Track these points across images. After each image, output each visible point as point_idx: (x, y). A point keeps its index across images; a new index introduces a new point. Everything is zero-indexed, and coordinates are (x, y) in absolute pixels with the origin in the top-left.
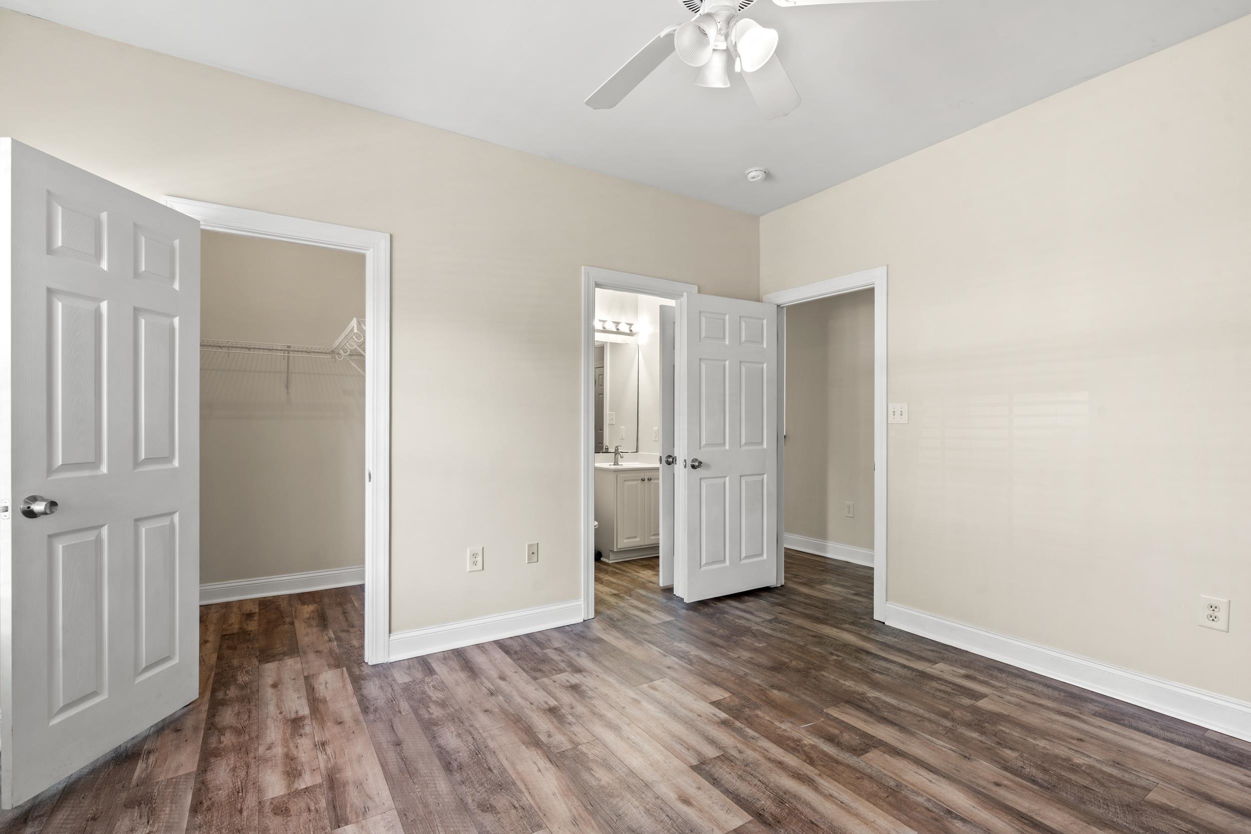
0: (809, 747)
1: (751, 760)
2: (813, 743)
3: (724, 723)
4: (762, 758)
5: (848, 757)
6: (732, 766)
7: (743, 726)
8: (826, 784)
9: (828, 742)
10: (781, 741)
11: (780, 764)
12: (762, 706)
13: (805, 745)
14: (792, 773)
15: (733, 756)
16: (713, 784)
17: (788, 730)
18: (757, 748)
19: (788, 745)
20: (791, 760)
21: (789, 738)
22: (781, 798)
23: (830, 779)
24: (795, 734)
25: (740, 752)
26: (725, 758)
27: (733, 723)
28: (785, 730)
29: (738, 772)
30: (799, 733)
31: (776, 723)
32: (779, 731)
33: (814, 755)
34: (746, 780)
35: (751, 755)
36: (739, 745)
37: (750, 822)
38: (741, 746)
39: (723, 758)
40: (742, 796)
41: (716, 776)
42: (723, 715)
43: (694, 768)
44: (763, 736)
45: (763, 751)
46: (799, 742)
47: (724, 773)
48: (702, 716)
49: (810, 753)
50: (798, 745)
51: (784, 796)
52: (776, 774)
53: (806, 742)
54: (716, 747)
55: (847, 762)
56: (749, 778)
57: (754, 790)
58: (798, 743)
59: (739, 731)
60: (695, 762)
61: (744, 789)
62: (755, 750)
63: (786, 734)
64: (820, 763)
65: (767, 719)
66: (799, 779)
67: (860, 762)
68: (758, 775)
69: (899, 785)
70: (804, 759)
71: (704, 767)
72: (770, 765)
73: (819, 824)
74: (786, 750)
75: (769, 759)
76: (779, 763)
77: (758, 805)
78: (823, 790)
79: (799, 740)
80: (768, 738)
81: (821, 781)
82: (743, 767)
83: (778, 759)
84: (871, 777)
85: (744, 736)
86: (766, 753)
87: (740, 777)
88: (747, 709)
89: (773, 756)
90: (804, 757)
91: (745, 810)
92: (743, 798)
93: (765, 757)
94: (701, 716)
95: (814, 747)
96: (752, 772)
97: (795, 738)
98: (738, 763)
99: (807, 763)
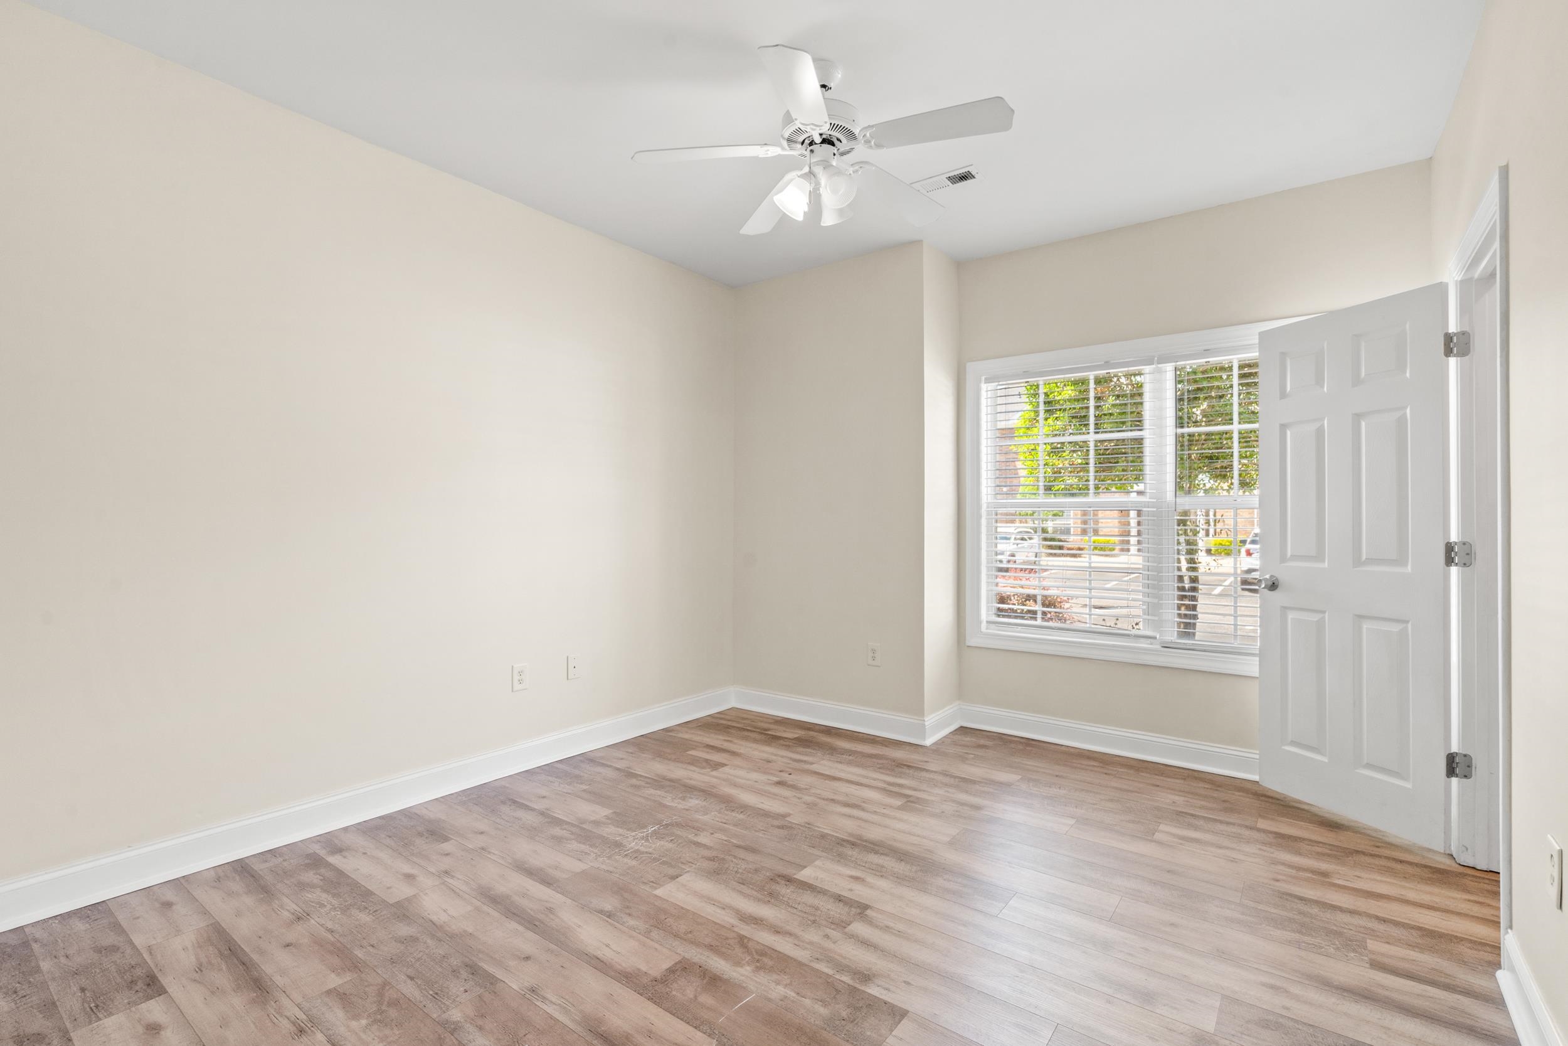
0: (744, 962)
1: (811, 930)
2: (739, 969)
3: (866, 977)
4: (800, 933)
5: (696, 956)
6: (830, 918)
7: (838, 977)
8: (726, 918)
9: (718, 974)
10: (780, 964)
11: (777, 931)
12: (822, 1028)
13: (749, 964)
14: (764, 924)
15: (833, 929)
16: (840, 896)
17: (773, 985)
18: (808, 946)
19: (771, 958)
20: (767, 938)
21: (771, 970)
22: (772, 897)
23: (722, 923)
24: (763, 978)
25: (827, 936)
26: (841, 925)
27: (853, 979)
28: (778, 983)
29: (820, 912)
30: (756, 982)
31: (793, 994)
32: (786, 979)
33: (739, 951)
34: (810, 906)
35: (813, 936)
36: (831, 946)
37: (795, 874)
38: (828, 944)
39: (843, 924)
40: (809, 892)
41: (841, 904)
42: (873, 990)
43: (866, 907)
44: (806, 965)
45: (801, 944)
46: (757, 967)
47: (837, 911)
48: (903, 984)
49: (743, 953)
50: (758, 961)
51: (769, 898)
52: (780, 919)
53: (748, 968)
54: (857, 937)
55: (698, 950)
56: (808, 909)
57: (799, 899)
58: (758, 964)
59: (842, 968)
60: (869, 912)
61: (808, 898)
62: (811, 943)
63: (775, 977)
64: (731, 942)
65: (807, 1000)
66: (756, 919)
67: (683, 952)
68: (798, 913)
69: (647, 934)
70: (750, 942)
71: (859, 911)
72: (788, 928)
73: (737, 884)
74: (773, 949)
75: (790, 934)
76: (779, 932)
77: (792, 888)
78: (731, 912)
79: (758, 969)
80: (801, 964)
81: (734, 921)
82: (818, 920)
83: (781, 936)
84: (676, 936)
85: (830, 960)
86: (797, 942)
87: (817, 909)
88: (844, 1014)
89: (787, 939)
90: (750, 944)
91: (802, 881)
92: (807, 890)
93: (796, 937)
94: (905, 982)
95: (738, 963)
96: (805, 916)
97: (762, 974)
98: (824, 923)
99: (746, 937)
